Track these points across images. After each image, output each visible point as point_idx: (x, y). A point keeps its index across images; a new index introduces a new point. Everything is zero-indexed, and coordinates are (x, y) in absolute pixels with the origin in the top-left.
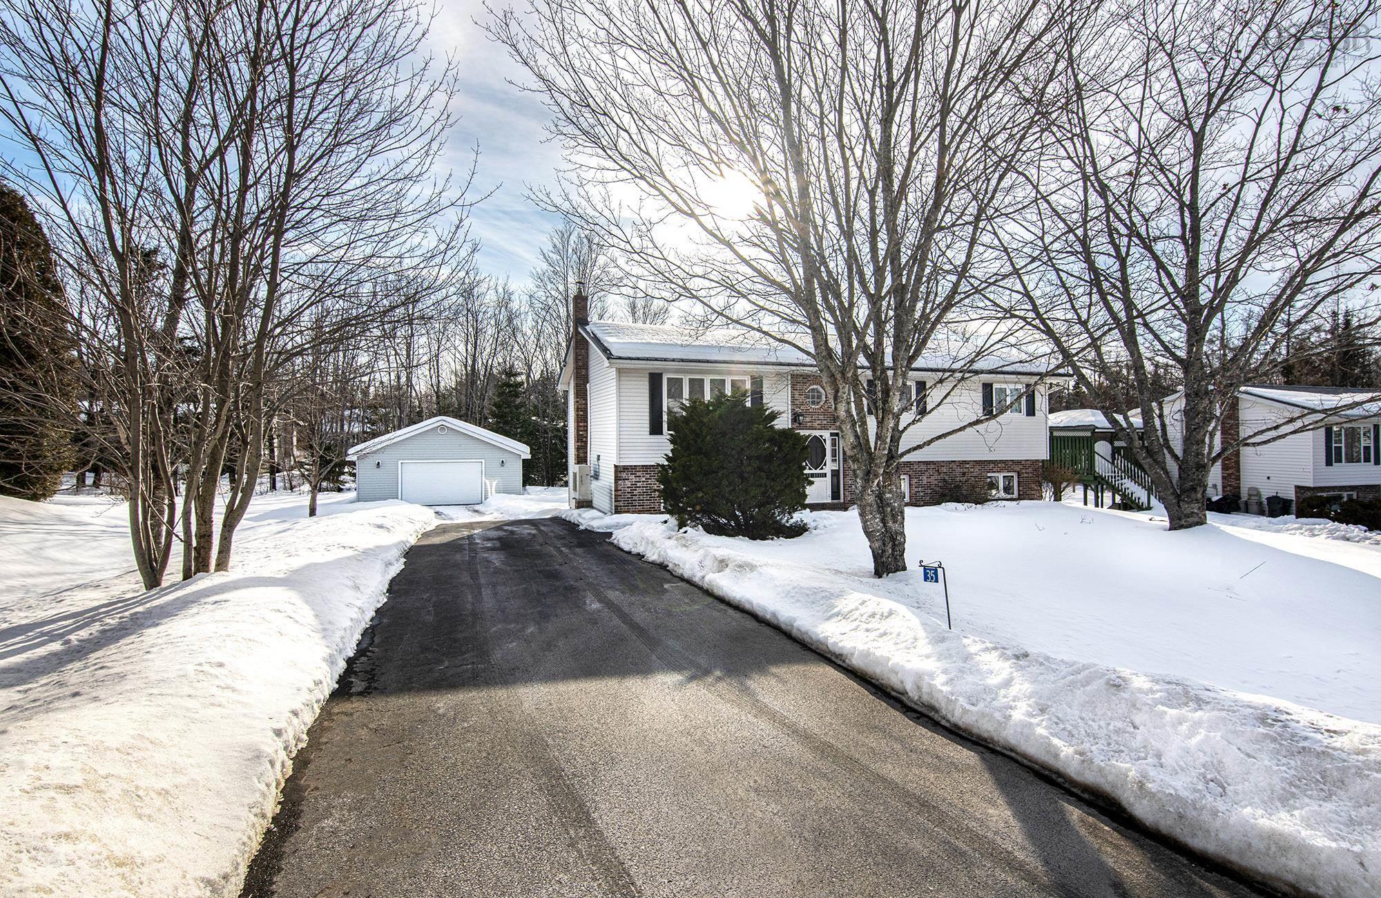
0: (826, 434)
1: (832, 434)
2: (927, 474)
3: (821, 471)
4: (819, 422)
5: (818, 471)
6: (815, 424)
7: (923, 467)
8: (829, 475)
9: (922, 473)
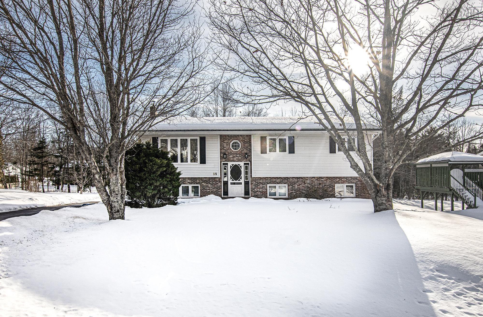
0: (242, 164)
1: (245, 164)
2: (297, 183)
3: (239, 182)
4: (237, 158)
5: (237, 181)
6: (235, 159)
7: (296, 180)
8: (243, 183)
9: (295, 183)
